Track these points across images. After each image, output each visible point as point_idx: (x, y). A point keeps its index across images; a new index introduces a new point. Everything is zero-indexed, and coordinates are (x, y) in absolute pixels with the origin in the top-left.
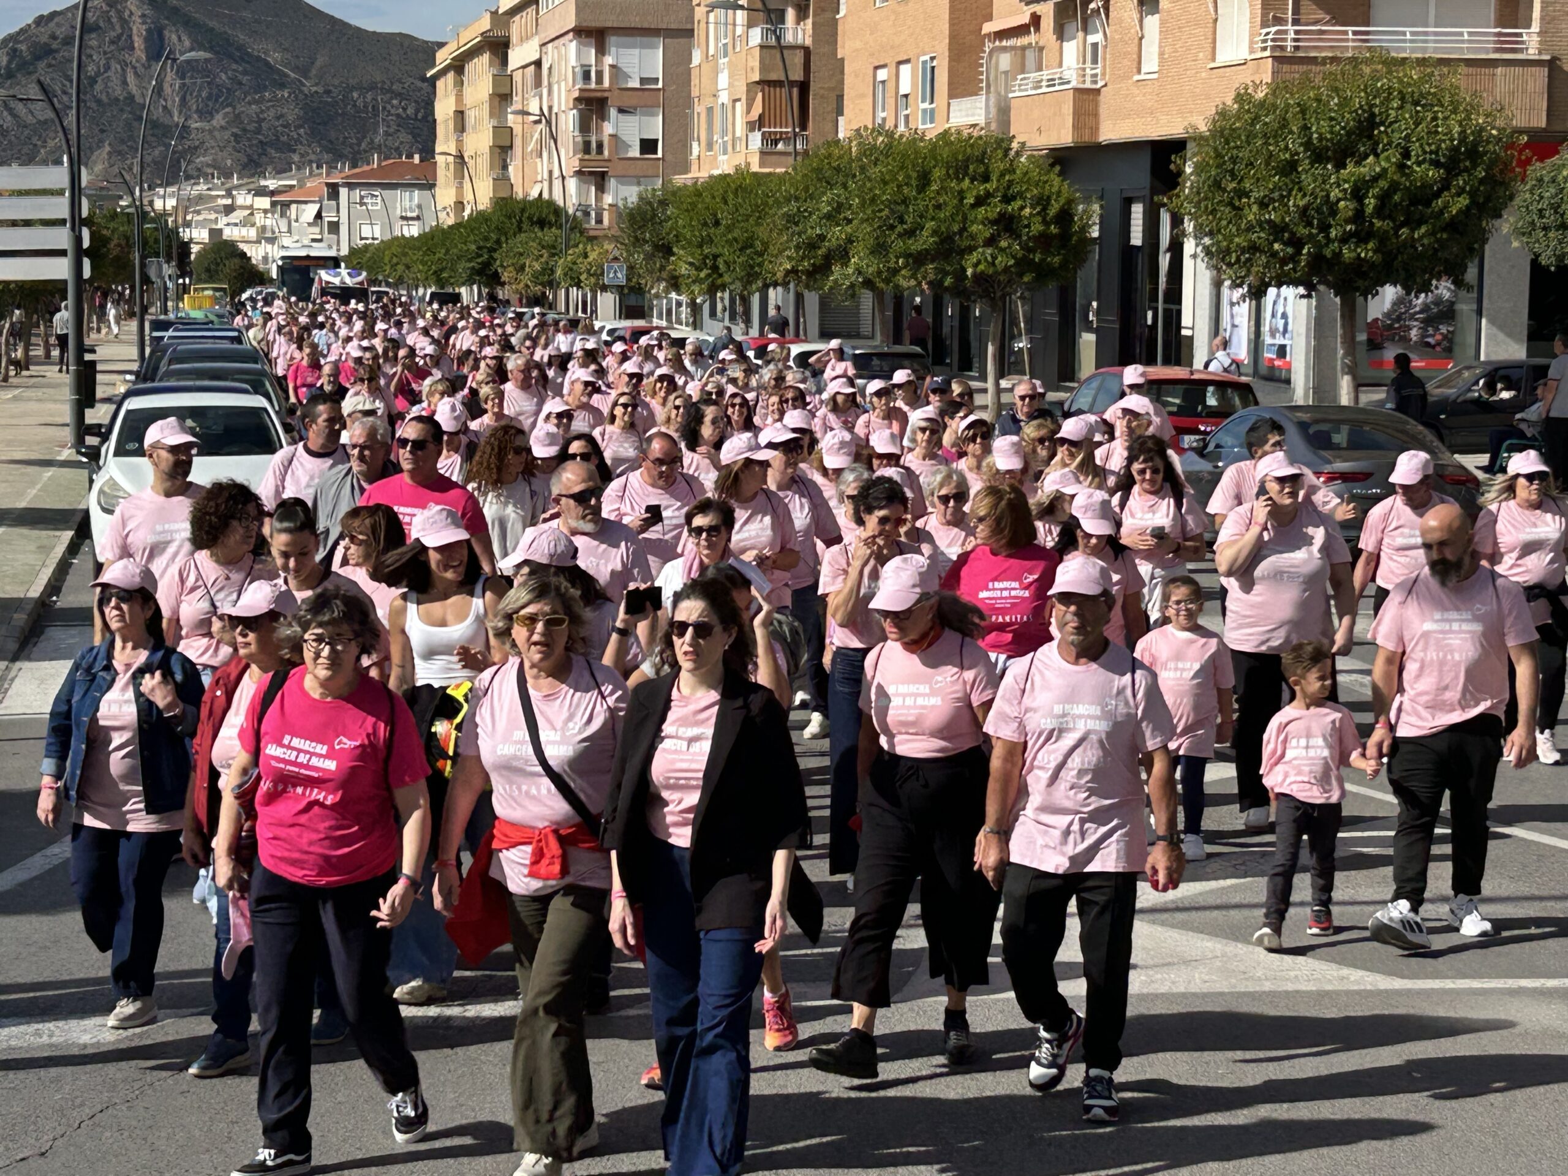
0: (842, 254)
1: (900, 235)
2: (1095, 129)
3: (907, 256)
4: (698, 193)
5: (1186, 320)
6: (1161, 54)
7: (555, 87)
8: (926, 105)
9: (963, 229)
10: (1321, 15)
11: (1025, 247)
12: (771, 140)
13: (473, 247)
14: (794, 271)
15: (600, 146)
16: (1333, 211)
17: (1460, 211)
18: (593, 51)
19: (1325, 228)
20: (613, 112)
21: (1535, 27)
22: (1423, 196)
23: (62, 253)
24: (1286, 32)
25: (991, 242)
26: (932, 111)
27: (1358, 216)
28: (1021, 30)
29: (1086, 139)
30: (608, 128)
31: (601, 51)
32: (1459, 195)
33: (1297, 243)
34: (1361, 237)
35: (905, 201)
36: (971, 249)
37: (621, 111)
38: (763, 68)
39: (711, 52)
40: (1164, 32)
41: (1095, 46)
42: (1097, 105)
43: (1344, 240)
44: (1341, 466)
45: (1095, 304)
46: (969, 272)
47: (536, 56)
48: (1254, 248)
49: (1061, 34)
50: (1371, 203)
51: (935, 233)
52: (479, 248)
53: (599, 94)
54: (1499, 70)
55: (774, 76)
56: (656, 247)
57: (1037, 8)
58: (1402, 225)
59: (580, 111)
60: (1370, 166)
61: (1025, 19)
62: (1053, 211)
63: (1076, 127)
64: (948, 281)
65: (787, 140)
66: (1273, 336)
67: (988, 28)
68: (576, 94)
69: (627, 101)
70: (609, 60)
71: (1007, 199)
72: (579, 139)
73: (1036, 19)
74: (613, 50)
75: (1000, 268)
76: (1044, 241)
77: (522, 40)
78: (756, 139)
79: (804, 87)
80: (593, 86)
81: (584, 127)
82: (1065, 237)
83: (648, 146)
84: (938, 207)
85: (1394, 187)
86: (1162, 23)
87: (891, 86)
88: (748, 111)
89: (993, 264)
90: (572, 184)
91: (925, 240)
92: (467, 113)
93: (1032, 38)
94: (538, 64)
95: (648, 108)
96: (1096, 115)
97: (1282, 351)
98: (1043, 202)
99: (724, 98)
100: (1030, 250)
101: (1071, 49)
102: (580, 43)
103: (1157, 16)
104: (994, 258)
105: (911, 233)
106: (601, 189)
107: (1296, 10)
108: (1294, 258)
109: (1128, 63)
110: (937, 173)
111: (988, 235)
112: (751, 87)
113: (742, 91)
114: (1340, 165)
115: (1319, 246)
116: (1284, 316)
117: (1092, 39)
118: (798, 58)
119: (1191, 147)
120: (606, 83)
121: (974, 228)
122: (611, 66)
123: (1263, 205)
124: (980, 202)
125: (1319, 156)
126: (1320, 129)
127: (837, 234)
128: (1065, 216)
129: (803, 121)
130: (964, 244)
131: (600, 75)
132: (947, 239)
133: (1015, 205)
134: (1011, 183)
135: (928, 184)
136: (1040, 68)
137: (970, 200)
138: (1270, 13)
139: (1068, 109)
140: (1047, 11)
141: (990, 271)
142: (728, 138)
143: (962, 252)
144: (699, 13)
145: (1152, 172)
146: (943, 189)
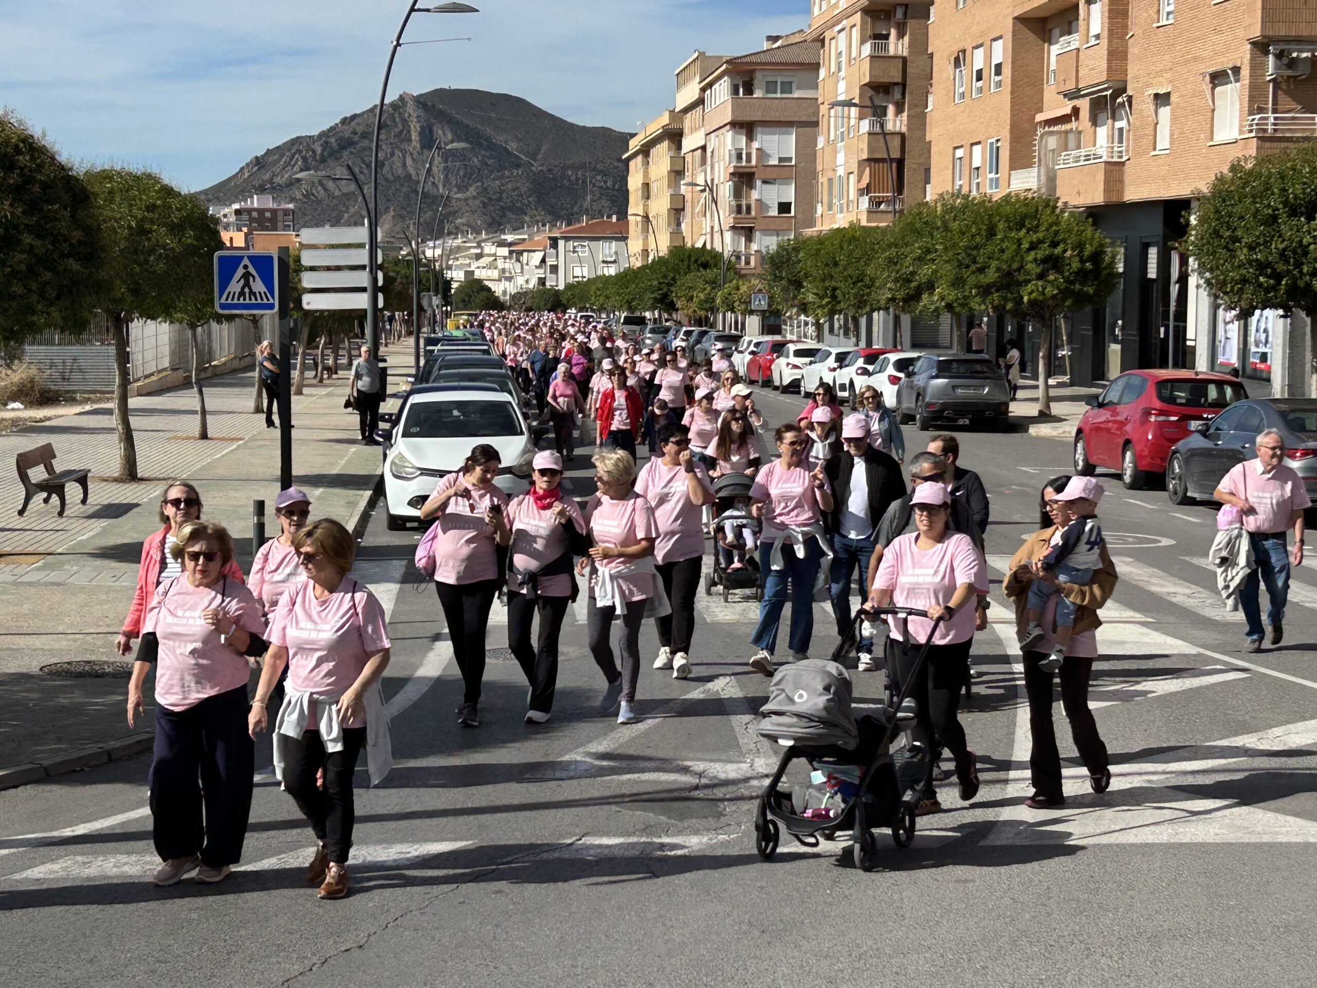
0: (930, 286)
1: (973, 272)
2: (1121, 191)
3: (978, 287)
4: (822, 243)
5: (1190, 334)
6: (1172, 135)
7: (716, 165)
8: (993, 175)
9: (1021, 267)
10: (1294, 105)
11: (1067, 281)
12: (875, 202)
13: (655, 283)
14: (893, 299)
15: (749, 208)
16: (1306, 253)
18: (744, 138)
19: (1298, 265)
20: (758, 183)
23: (363, 290)
24: (1267, 118)
25: (1041, 276)
26: (997, 179)
28: (1063, 119)
29: (1114, 199)
30: (755, 195)
31: (750, 138)
33: (1278, 277)
35: (976, 248)
36: (1027, 282)
37: (765, 182)
38: (871, 148)
39: (832, 138)
40: (1174, 119)
41: (1121, 130)
42: (1122, 172)
44: (1312, 444)
45: (1120, 322)
46: (1026, 299)
47: (702, 143)
48: (1244, 281)
49: (1095, 121)
51: (998, 270)
52: (660, 283)
53: (748, 170)
55: (877, 156)
56: (790, 282)
57: (1076, 102)
59: (734, 182)
61: (1067, 110)
62: (1087, 252)
63: (1107, 191)
64: (1009, 306)
65: (888, 201)
66: (1257, 346)
67: (1040, 117)
68: (732, 170)
69: (768, 177)
70: (756, 145)
71: (1054, 244)
72: (734, 203)
73: (1076, 111)
74: (759, 136)
75: (1049, 295)
76: (1082, 275)
77: (694, 130)
78: (865, 202)
79: (900, 163)
80: (744, 164)
81: (737, 194)
82: (1096, 272)
83: (784, 207)
84: (1002, 251)
86: (1173, 112)
87: (966, 161)
88: (859, 181)
89: (1043, 293)
90: (728, 236)
91: (991, 276)
92: (651, 185)
93: (1073, 125)
94: (704, 148)
95: (785, 180)
96: (1122, 181)
97: (1264, 357)
98: (1080, 246)
99: (841, 171)
100: (1072, 283)
101: (1102, 132)
102: (736, 133)
103: (1168, 108)
104: (1044, 289)
105: (981, 270)
106: (749, 239)
107: (1275, 102)
108: (1274, 288)
109: (1146, 142)
110: (1001, 226)
111: (1039, 270)
112: (861, 163)
113: (854, 167)
114: (1311, 218)
115: (1294, 279)
116: (1266, 331)
117: (1118, 125)
118: (896, 143)
119: (1194, 204)
120: (754, 162)
121: (1029, 266)
122: (758, 149)
123: (1251, 248)
124: (1033, 247)
125: (1294, 212)
126: (1295, 190)
127: (926, 271)
128: (1096, 257)
129: (900, 188)
130: (1021, 278)
131: (749, 156)
132: (1009, 274)
133: (1058, 250)
134: (1056, 233)
135: (995, 235)
136: (1079, 147)
137: (1025, 245)
138: (1255, 104)
139: (1101, 177)
140: (1084, 104)
141: (1041, 298)
142: (844, 201)
143: (1019, 284)
144: (823, 109)
145: (1166, 224)
146: (1006, 236)
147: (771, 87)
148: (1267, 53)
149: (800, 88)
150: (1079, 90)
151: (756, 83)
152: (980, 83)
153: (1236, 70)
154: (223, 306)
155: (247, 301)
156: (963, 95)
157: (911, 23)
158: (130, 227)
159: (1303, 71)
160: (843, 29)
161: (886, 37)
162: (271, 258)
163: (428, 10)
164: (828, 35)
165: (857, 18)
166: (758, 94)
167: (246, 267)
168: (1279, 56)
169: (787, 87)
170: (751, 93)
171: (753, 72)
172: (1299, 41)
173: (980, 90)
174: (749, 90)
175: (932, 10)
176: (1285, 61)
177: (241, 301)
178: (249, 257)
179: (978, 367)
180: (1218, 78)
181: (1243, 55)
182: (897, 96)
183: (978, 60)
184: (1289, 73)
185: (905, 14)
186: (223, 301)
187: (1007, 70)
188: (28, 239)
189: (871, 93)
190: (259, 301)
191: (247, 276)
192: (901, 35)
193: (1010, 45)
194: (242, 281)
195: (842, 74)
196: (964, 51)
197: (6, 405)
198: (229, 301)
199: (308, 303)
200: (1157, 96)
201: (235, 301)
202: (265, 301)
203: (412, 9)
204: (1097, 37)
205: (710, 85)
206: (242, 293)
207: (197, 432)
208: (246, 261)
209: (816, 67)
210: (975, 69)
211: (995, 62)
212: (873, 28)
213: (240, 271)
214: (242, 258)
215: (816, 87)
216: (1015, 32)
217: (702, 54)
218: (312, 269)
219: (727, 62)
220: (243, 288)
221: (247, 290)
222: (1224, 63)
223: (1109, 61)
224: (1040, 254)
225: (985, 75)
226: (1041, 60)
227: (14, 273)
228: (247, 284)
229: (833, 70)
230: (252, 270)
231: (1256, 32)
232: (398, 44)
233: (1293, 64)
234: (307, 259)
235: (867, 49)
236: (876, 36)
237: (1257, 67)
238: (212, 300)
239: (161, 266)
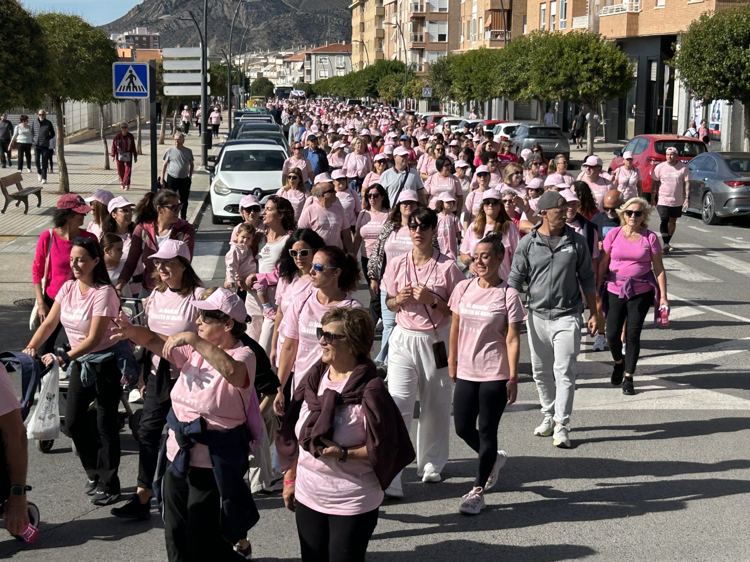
0: (525, 85)
1: (551, 76)
2: (637, 30)
3: (553, 85)
4: (463, 59)
5: (675, 113)
7: (403, 12)
8: (562, 20)
9: (578, 74)
11: (605, 82)
12: (495, 35)
13: (367, 81)
14: (504, 92)
15: (421, 38)
16: (743, 67)
19: (738, 74)
20: (427, 23)
23: (199, 84)
25: (590, 79)
26: (565, 22)
29: (632, 34)
30: (425, 30)
33: (726, 81)
35: (553, 62)
36: (581, 82)
37: (431, 22)
38: (492, 4)
42: (637, 20)
44: (744, 179)
45: (634, 106)
46: (580, 92)
48: (707, 83)
51: (565, 75)
52: (370, 81)
53: (421, 15)
55: (496, 8)
56: (445, 81)
59: (413, 22)
62: (617, 66)
63: (628, 29)
64: (571, 96)
65: (502, 34)
66: (713, 120)
68: (412, 15)
69: (433, 18)
70: (426, 1)
71: (597, 61)
72: (413, 34)
75: (594, 91)
76: (613, 79)
78: (488, 34)
79: (509, 12)
80: (419, 11)
81: (415, 29)
82: (622, 77)
83: (442, 37)
87: (547, 12)
88: (485, 22)
89: (590, 89)
90: (409, 54)
91: (561, 78)
92: (365, 23)
94: (396, 2)
95: (443, 21)
96: (637, 24)
97: (717, 127)
98: (612, 62)
99: (475, 17)
100: (608, 83)
104: (591, 86)
105: (555, 75)
106: (421, 56)
108: (725, 87)
109: (652, 1)
110: (567, 49)
111: (588, 75)
112: (487, 12)
113: (483, 14)
115: (736, 82)
116: (718, 112)
119: (679, 38)
120: (425, 11)
121: (582, 74)
122: (427, 3)
123: (711, 64)
124: (585, 62)
125: (736, 43)
126: (738, 31)
127: (523, 76)
128: (622, 68)
129: (509, 27)
130: (578, 80)
131: (422, 7)
132: (571, 78)
133: (599, 64)
134: (599, 54)
135: (563, 55)
136: (613, 4)
137: (581, 61)
139: (625, 22)
141: (589, 92)
142: (476, 34)
143: (577, 84)
145: (662, 49)
146: (570, 56)
154: (118, 94)
155: (132, 91)
158: (64, 48)
162: (145, 66)
167: (131, 71)
177: (128, 91)
178: (132, 66)
179: (552, 132)
186: (118, 91)
188: (5, 55)
190: (139, 91)
191: (131, 77)
194: (129, 80)
198: (121, 91)
199: (167, 92)
201: (125, 91)
202: (142, 91)
206: (129, 87)
207: (103, 165)
208: (131, 68)
213: (128, 74)
214: (128, 66)
218: (170, 72)
220: (129, 84)
221: (131, 85)
224: (591, 67)
228: (131, 81)
230: (134, 73)
234: (167, 66)
238: (111, 91)
239: (83, 70)
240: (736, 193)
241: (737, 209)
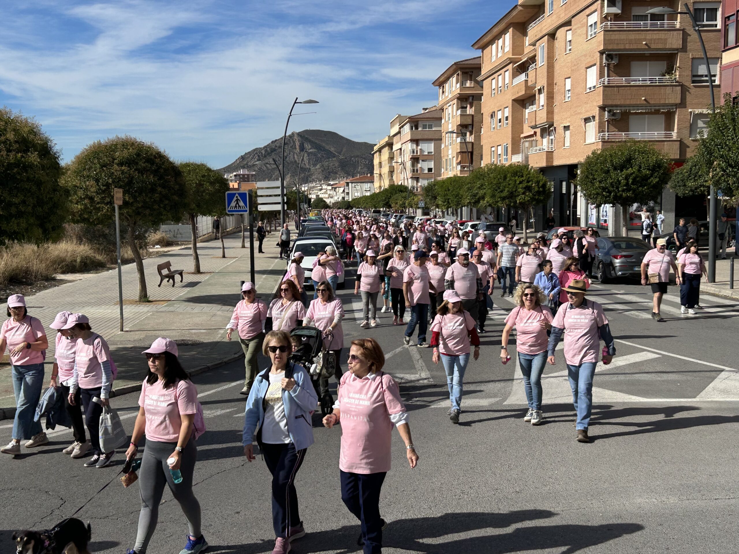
0: (483, 198)
1: (499, 192)
2: (552, 162)
3: (500, 197)
4: (444, 183)
5: (578, 213)
6: (570, 141)
7: (405, 155)
8: (505, 157)
9: (516, 190)
10: (615, 129)
11: (533, 195)
12: (463, 167)
13: (384, 198)
14: (470, 202)
15: (417, 170)
16: (620, 183)
17: (656, 182)
18: (415, 145)
19: (617, 188)
20: (420, 161)
21: (676, 131)
22: (646, 178)
23: (279, 203)
24: (605, 134)
25: (524, 193)
26: (507, 158)
27: (627, 184)
28: (531, 136)
29: (550, 165)
30: (419, 165)
31: (417, 145)
32: (656, 178)
33: (610, 192)
34: (628, 190)
35: (500, 183)
36: (518, 196)
37: (423, 161)
38: (461, 148)
39: (447, 144)
40: (571, 136)
41: (552, 140)
42: (552, 155)
43: (623, 191)
44: (624, 253)
46: (518, 202)
47: (400, 147)
48: (598, 194)
49: (542, 137)
50: (630, 181)
51: (508, 191)
52: (386, 198)
53: (417, 157)
54: (666, 143)
55: (463, 151)
56: (432, 197)
57: (536, 130)
58: (640, 186)
59: (412, 161)
60: (630, 171)
61: (532, 133)
62: (540, 185)
63: (547, 162)
64: (512, 204)
65: (467, 167)
66: (603, 216)
67: (522, 136)
68: (411, 157)
69: (424, 159)
70: (419, 148)
71: (528, 182)
72: (412, 168)
73: (535, 133)
74: (420, 144)
75: (526, 200)
76: (539, 193)
77: (397, 143)
78: (459, 167)
79: (472, 153)
80: (415, 154)
81: (413, 165)
82: (544, 191)
83: (430, 170)
84: (509, 184)
85: (637, 176)
86: (571, 133)
87: (495, 152)
88: (457, 160)
90: (410, 180)
91: (505, 193)
92: (382, 162)
93: (534, 138)
94: (401, 149)
95: (430, 160)
96: (552, 158)
97: (605, 221)
98: (538, 182)
99: (450, 157)
100: (535, 195)
101: (545, 141)
102: (412, 143)
103: (569, 131)
104: (525, 198)
105: (502, 192)
106: (418, 181)
107: (608, 129)
108: (609, 196)
109: (561, 144)
110: (509, 175)
111: (523, 191)
112: (458, 154)
113: (455, 155)
114: (622, 171)
115: (616, 193)
116: (606, 211)
117: (551, 138)
118: (471, 144)
119: (579, 166)
120: (419, 154)
121: (519, 190)
123: (600, 182)
124: (521, 183)
125: (615, 169)
126: (616, 161)
127: (481, 192)
128: (544, 186)
129: (472, 162)
130: (516, 194)
131: (417, 151)
132: (512, 193)
133: (530, 183)
134: (529, 177)
135: (506, 178)
136: (536, 146)
137: (518, 182)
138: (601, 129)
139: (545, 157)
140: (538, 131)
141: (524, 201)
142: (452, 167)
143: (516, 196)
144: (444, 134)
145: (569, 173)
146: (510, 180)
147: (424, 127)
148: (605, 111)
149: (435, 126)
150: (536, 125)
151: (419, 125)
152: (500, 124)
153: (594, 117)
154: (229, 211)
155: (238, 209)
156: (494, 128)
157: (475, 102)
158: (196, 183)
159: (618, 117)
160: (450, 105)
161: (466, 107)
162: (246, 194)
163: (301, 103)
164: (445, 107)
165: (455, 101)
166: (420, 129)
167: (237, 197)
168: (609, 112)
169: (430, 127)
170: (418, 129)
171: (418, 121)
172: (616, 106)
173: (500, 126)
174: (417, 128)
175: (482, 97)
176: (611, 113)
177: (236, 209)
178: (239, 194)
180: (587, 120)
181: (596, 112)
182: (470, 129)
183: (499, 115)
184: (613, 118)
185: (473, 99)
186: (229, 209)
187: (510, 119)
188: (159, 189)
189: (461, 128)
190: (242, 209)
191: (237, 200)
192: (471, 107)
193: (511, 110)
195: (450, 121)
196: (494, 112)
197: (154, 246)
198: (231, 209)
199: (260, 209)
200: (565, 127)
201: (233, 209)
202: (244, 209)
203: (295, 103)
204: (543, 106)
205: (403, 126)
206: (236, 207)
207: (221, 255)
208: (237, 195)
209: (441, 119)
210: (499, 118)
211: (505, 116)
212: (461, 104)
213: (235, 199)
215: (441, 126)
216: (512, 105)
217: (399, 115)
218: (261, 196)
219: (409, 118)
221: (237, 205)
222: (589, 115)
223: (547, 115)
224: (524, 185)
225: (502, 121)
226: (522, 115)
227: (155, 201)
228: (237, 203)
229: (447, 120)
230: (239, 198)
231: (601, 103)
232: (290, 115)
233: (614, 114)
234: (259, 193)
235: (459, 112)
236: (463, 108)
237: (601, 116)
238: (225, 209)
239: (207, 197)
240: (619, 263)
241: (620, 273)
